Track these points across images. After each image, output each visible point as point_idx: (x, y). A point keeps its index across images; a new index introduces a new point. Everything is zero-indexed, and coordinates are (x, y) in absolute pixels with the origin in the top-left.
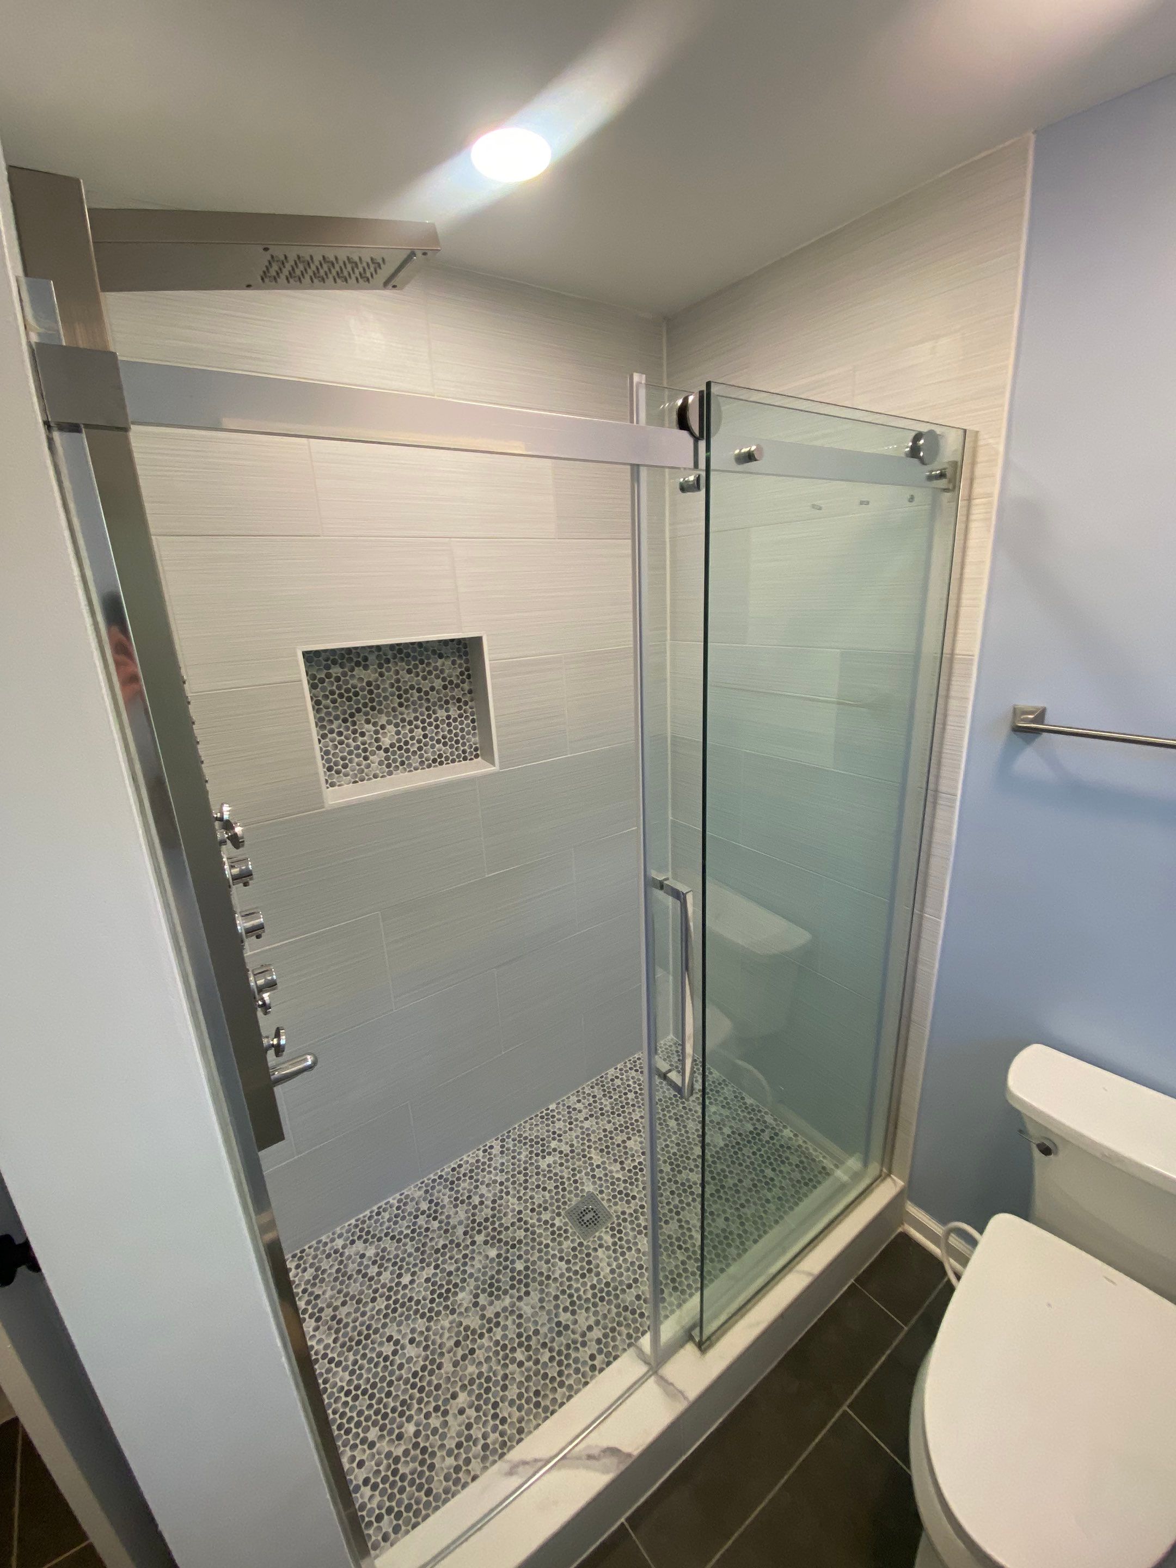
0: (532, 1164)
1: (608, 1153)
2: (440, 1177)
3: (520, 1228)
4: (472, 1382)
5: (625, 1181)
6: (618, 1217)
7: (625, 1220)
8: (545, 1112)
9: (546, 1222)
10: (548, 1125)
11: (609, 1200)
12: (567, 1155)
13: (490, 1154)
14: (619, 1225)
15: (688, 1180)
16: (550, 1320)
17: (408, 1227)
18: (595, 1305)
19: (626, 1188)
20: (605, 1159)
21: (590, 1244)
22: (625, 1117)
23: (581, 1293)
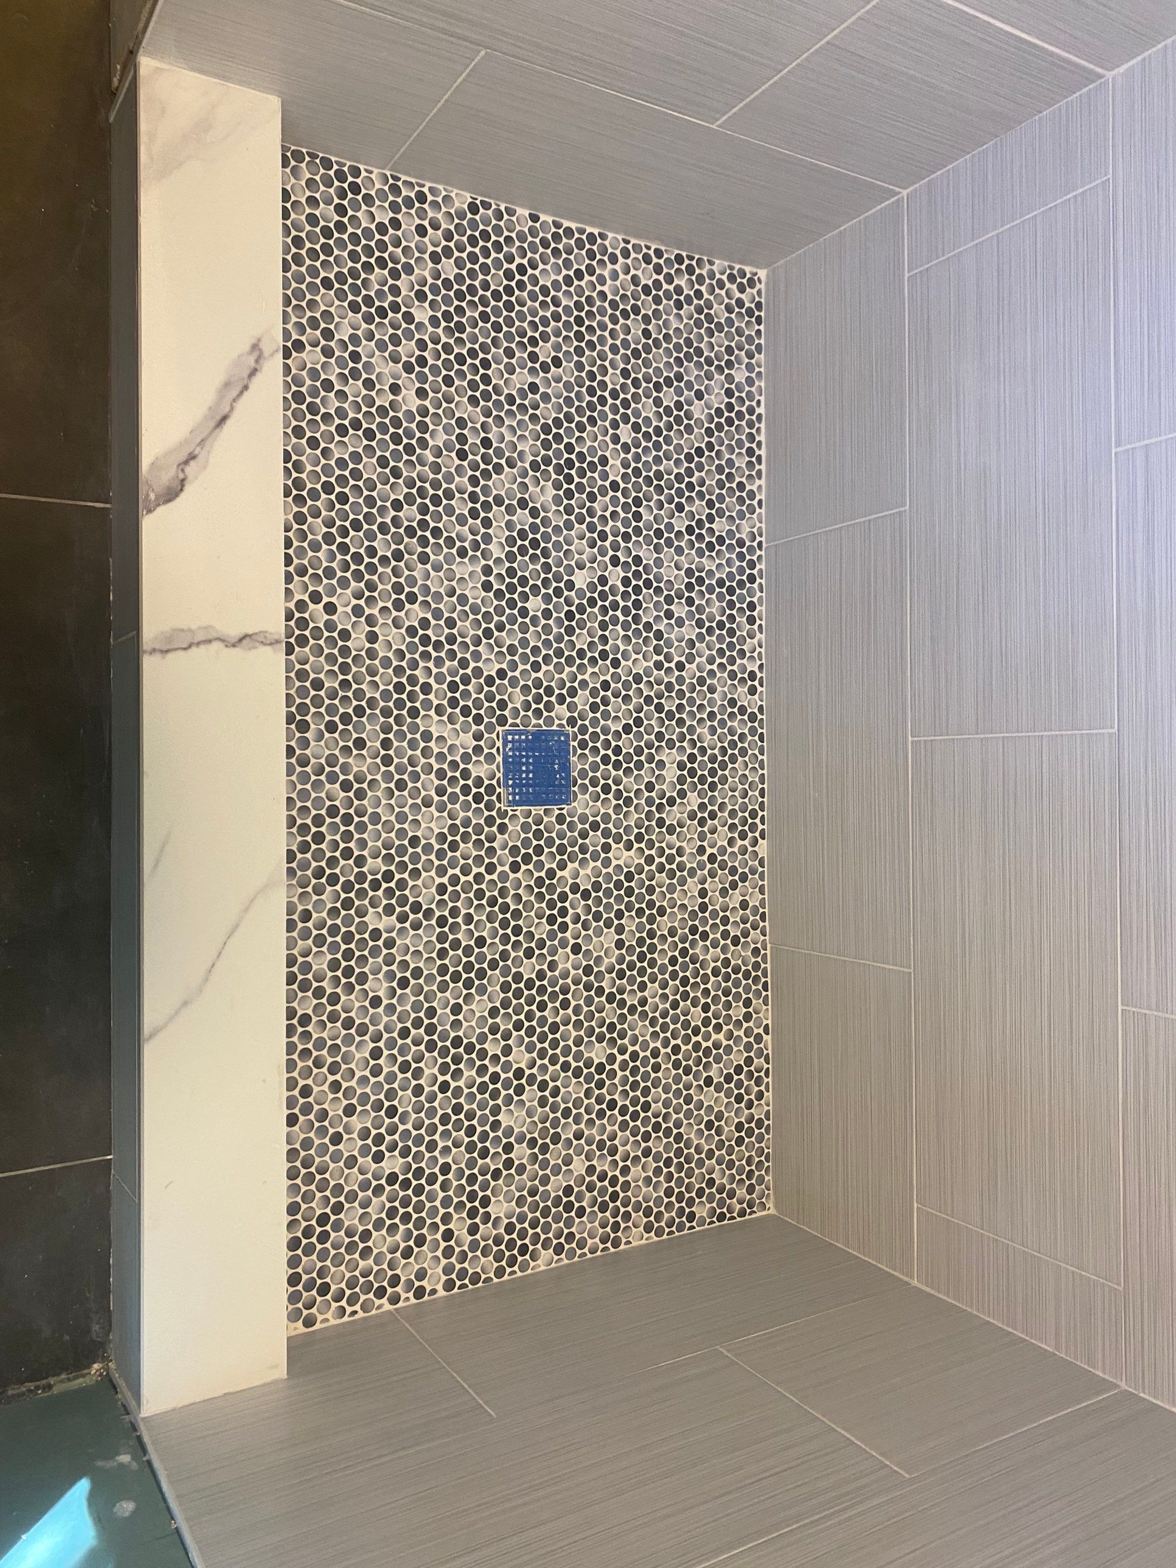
0: (682, 738)
1: (618, 885)
2: (752, 579)
3: (591, 645)
4: (423, 427)
5: (551, 874)
6: (503, 815)
7: (490, 821)
8: (760, 827)
9: (573, 692)
10: (733, 814)
11: (539, 822)
12: (660, 808)
13: (743, 680)
14: (489, 806)
15: (482, 990)
16: (426, 590)
17: (702, 483)
18: (399, 671)
19: (539, 866)
20: (610, 870)
21: (494, 736)
22: (663, 970)
23: (431, 665)
